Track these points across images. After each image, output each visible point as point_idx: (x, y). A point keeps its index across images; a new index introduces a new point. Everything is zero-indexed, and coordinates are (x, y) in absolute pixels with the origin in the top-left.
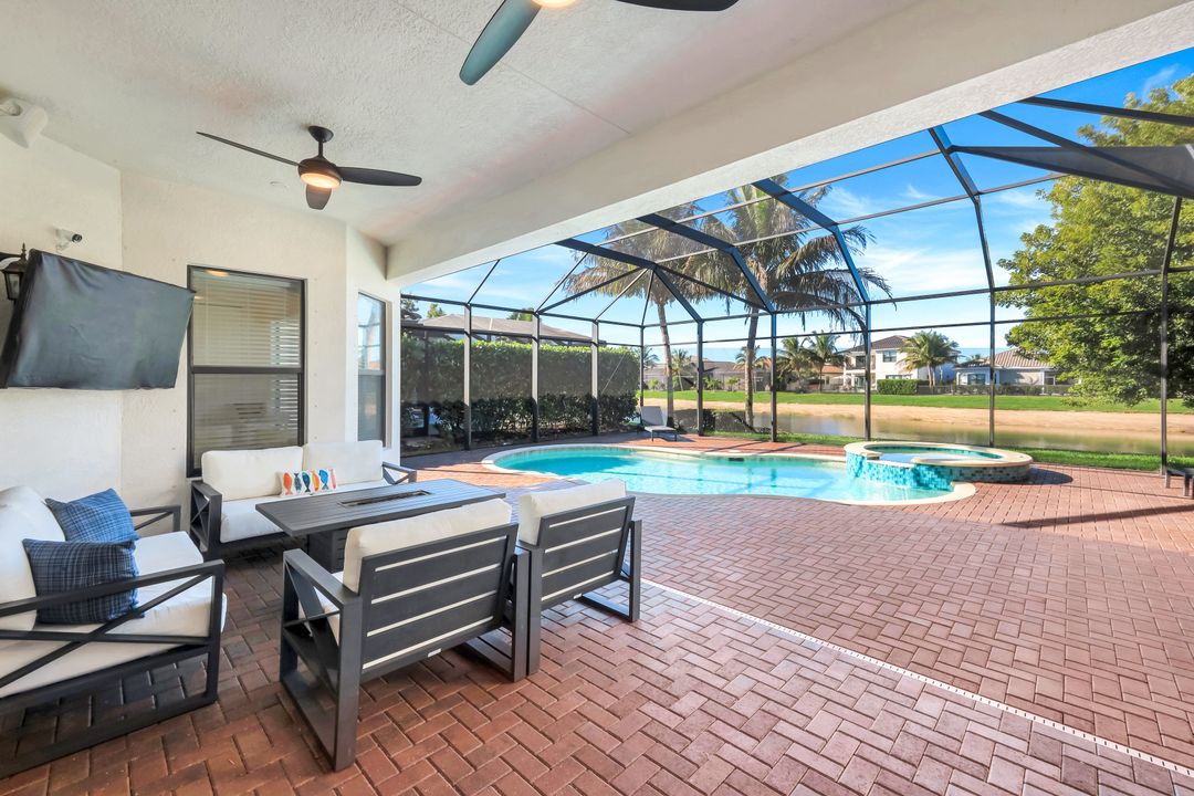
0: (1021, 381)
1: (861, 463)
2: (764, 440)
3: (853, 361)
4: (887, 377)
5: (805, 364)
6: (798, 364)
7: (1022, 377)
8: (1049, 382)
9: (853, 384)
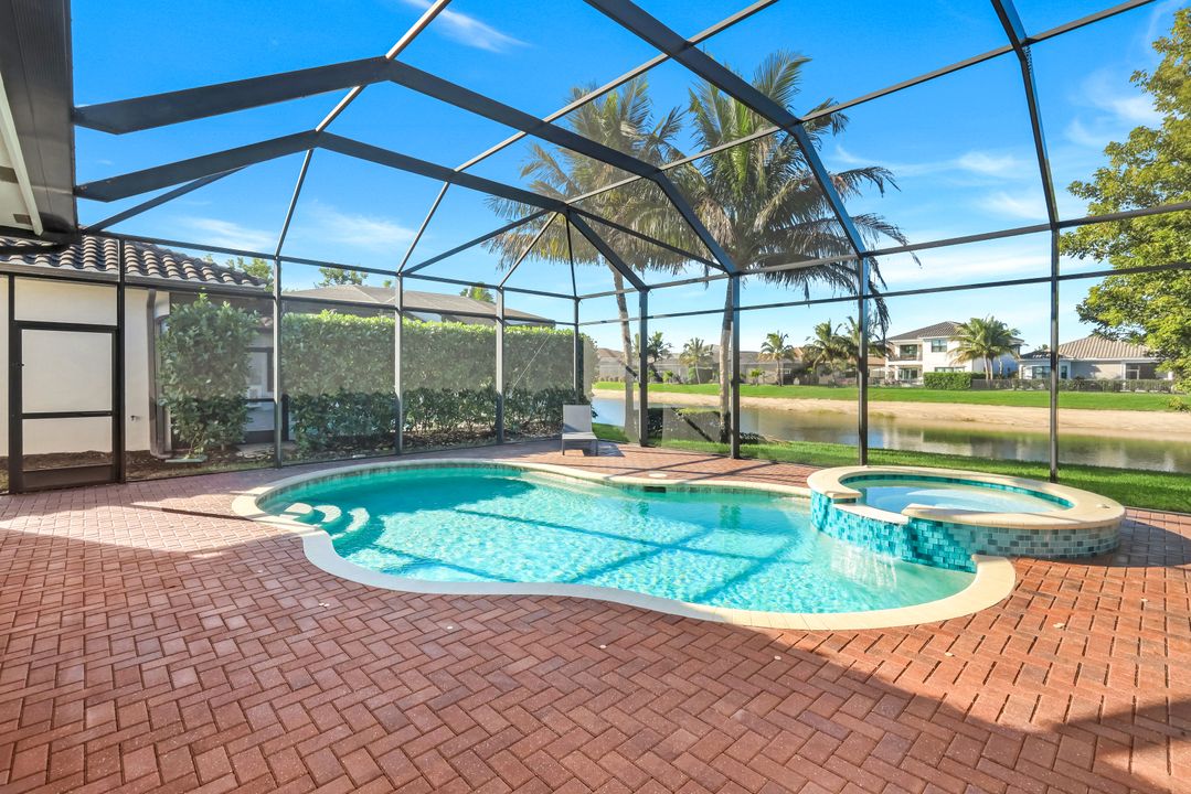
0: (1097, 374)
1: (826, 508)
2: (722, 455)
3: (897, 351)
4: (936, 369)
5: (840, 354)
6: (832, 353)
7: (1098, 370)
8: (1131, 376)
9: (896, 378)
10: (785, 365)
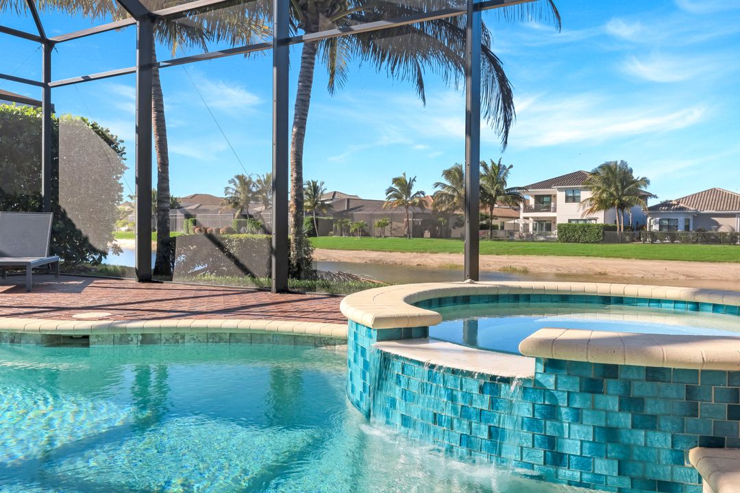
0: (717, 227)
3: (532, 202)
4: (570, 221)
7: (717, 224)
9: (531, 230)
10: (415, 215)
